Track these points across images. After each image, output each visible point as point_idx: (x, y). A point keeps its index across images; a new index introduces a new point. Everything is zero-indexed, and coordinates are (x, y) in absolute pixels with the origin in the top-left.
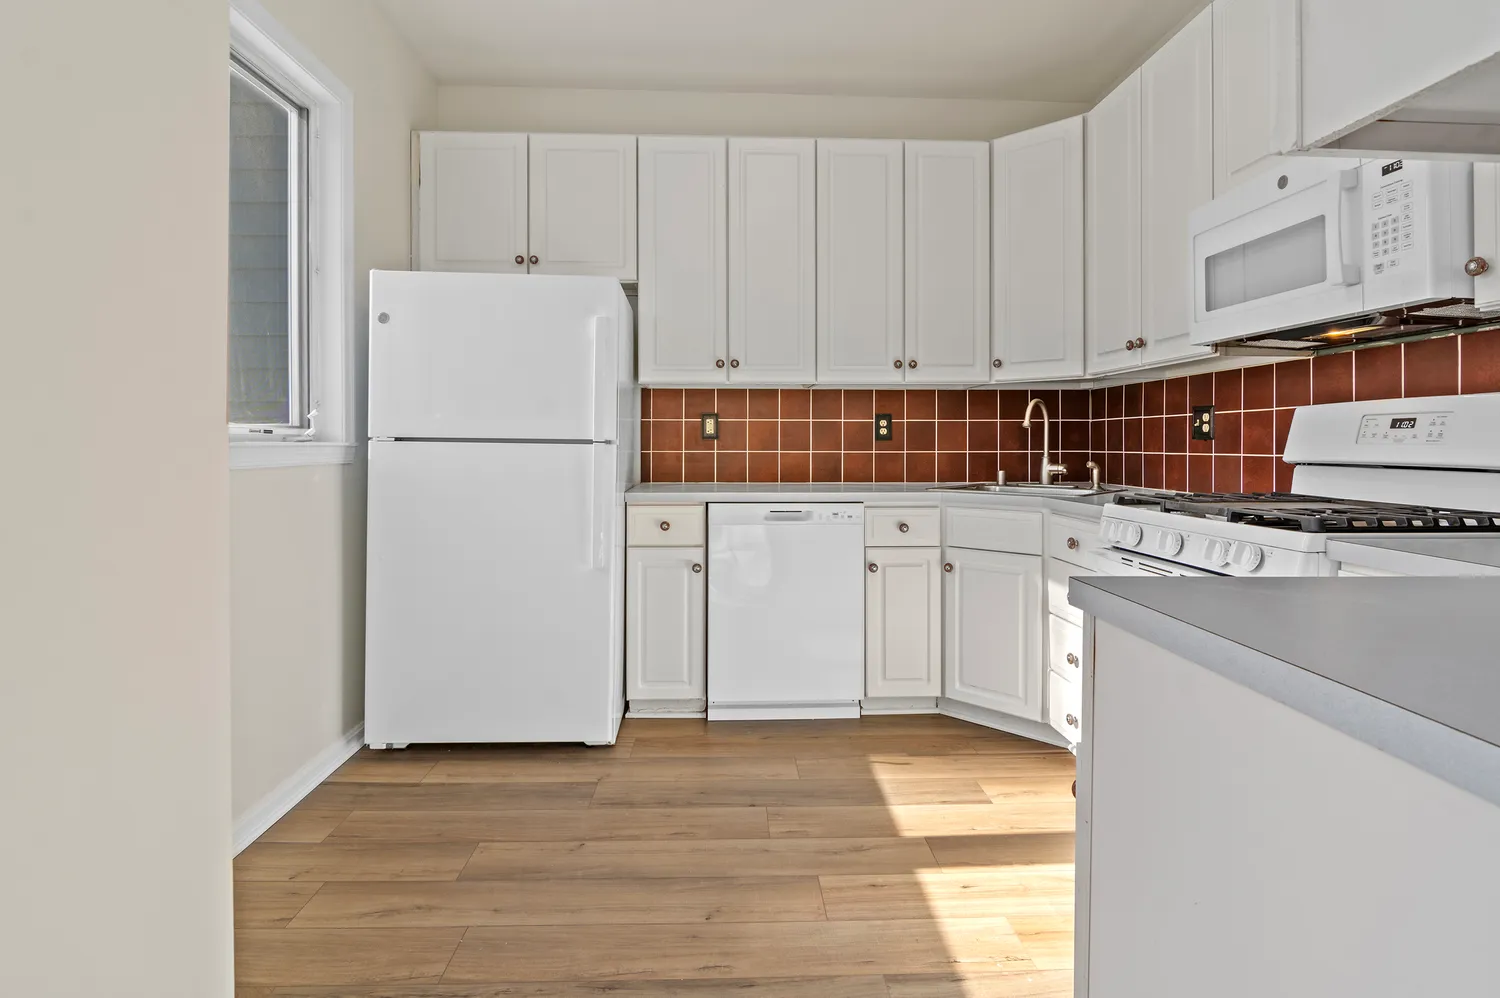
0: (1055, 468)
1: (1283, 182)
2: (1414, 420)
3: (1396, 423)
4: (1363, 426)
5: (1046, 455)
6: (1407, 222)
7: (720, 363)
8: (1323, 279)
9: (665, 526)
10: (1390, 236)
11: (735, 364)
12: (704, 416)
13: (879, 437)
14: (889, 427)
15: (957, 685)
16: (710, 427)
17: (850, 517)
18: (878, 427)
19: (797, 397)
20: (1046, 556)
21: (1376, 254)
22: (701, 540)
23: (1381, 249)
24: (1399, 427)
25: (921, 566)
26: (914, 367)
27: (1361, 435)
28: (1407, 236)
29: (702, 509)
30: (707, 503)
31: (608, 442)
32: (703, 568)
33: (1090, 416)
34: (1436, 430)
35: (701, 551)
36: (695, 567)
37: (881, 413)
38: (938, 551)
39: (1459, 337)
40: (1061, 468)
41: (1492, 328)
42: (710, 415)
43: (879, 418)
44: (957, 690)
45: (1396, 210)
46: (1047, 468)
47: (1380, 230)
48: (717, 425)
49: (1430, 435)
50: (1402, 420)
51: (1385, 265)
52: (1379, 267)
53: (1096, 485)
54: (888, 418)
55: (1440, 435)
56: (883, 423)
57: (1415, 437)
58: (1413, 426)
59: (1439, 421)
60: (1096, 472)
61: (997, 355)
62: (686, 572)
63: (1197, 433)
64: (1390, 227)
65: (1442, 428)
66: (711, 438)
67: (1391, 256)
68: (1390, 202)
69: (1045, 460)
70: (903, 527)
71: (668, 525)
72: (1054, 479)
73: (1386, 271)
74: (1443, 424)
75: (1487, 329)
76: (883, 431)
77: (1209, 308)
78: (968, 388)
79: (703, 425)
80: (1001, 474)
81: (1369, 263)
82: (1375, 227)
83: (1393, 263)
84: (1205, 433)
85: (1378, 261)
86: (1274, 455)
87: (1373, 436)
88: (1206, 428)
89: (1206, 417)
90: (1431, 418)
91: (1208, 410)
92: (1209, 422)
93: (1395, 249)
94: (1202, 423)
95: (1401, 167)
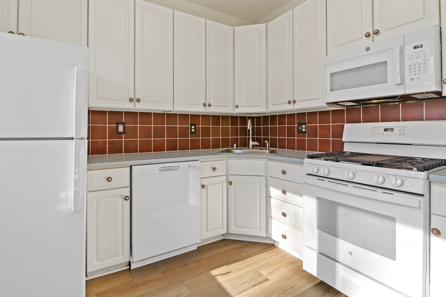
0: (254, 143)
1: (368, 49)
2: (393, 129)
4: (373, 130)
5: (251, 138)
6: (425, 65)
7: (132, 100)
8: (386, 81)
9: (109, 179)
10: (417, 69)
11: (138, 101)
12: (118, 124)
13: (191, 132)
14: (195, 128)
15: (234, 228)
16: (121, 128)
17: (195, 167)
18: (191, 129)
19: (160, 116)
20: (267, 176)
21: (411, 75)
22: (129, 184)
23: (413, 73)
24: (387, 131)
25: (220, 183)
26: (210, 106)
27: (373, 133)
28: (425, 69)
29: (129, 169)
30: (131, 166)
31: (82, 139)
32: (130, 198)
33: (255, 125)
34: (402, 132)
35: (129, 189)
36: (125, 198)
37: (193, 123)
38: (226, 177)
39: (401, 104)
40: (256, 143)
41: (411, 102)
42: (121, 123)
43: (191, 125)
44: (234, 230)
45: (420, 61)
46: (251, 143)
47: (412, 67)
48: (124, 128)
49: (400, 134)
50: (388, 129)
51: (415, 79)
52: (412, 79)
53: (268, 149)
54: (195, 125)
55: (404, 134)
56: (193, 127)
57: (394, 134)
58: (393, 131)
59: (402, 130)
60: (268, 144)
61: (237, 103)
62: (121, 201)
63: (300, 132)
64: (417, 66)
65: (404, 131)
66: (121, 133)
67: (417, 76)
68: (417, 58)
69: (251, 140)
70: (214, 169)
71: (111, 178)
72: (254, 146)
73: (415, 81)
74: (404, 130)
75: (410, 102)
76: (193, 130)
77: (331, 90)
78: (221, 115)
79: (117, 128)
80: (235, 145)
81: (407, 78)
82: (410, 66)
83: (418, 78)
84: (304, 132)
85: (412, 77)
86: (331, 139)
87: (378, 133)
88: (304, 130)
89: (304, 126)
90: (399, 128)
91: (305, 124)
92: (305, 128)
93: (419, 73)
94: (302, 128)
95: (422, 47)
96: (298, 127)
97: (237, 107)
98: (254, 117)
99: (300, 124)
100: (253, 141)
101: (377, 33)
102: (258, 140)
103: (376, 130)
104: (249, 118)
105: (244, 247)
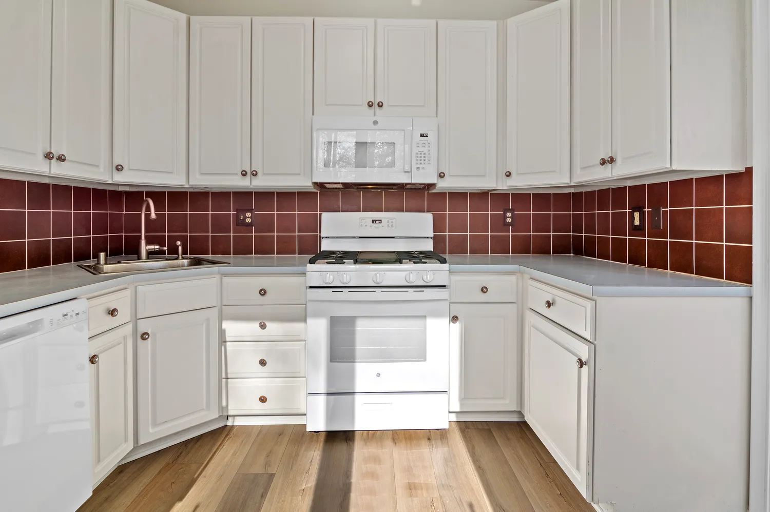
0: (150, 247)
1: (375, 123)
2: (381, 220)
3: (374, 221)
4: (361, 222)
5: (143, 238)
6: (429, 156)
8: (394, 167)
10: (423, 159)
15: (150, 430)
17: (77, 314)
20: (220, 306)
21: (417, 163)
23: (419, 162)
24: (375, 223)
27: (360, 225)
28: (429, 160)
34: (390, 224)
38: (131, 325)
40: (155, 247)
44: (150, 433)
45: (425, 150)
46: (144, 248)
47: (419, 155)
49: (388, 226)
50: (376, 220)
51: (421, 168)
52: (418, 168)
53: (180, 257)
57: (383, 226)
58: (381, 223)
59: (390, 221)
60: (180, 248)
63: (240, 224)
64: (423, 155)
67: (424, 166)
68: (423, 147)
69: (143, 243)
70: (114, 312)
72: (151, 255)
73: (421, 170)
74: (392, 222)
80: (102, 255)
81: (414, 166)
82: (417, 154)
83: (423, 168)
84: (250, 225)
85: (418, 166)
86: (297, 234)
87: (366, 226)
88: (248, 220)
89: (249, 214)
90: (387, 220)
91: (251, 211)
92: (251, 218)
93: (425, 164)
94: (245, 218)
95: (427, 136)
96: (237, 217)
97: (119, 168)
98: (121, 192)
99: (240, 211)
100: (148, 242)
101: (380, 105)
102: (160, 241)
103: (364, 221)
104: (150, 194)
105: (178, 457)
